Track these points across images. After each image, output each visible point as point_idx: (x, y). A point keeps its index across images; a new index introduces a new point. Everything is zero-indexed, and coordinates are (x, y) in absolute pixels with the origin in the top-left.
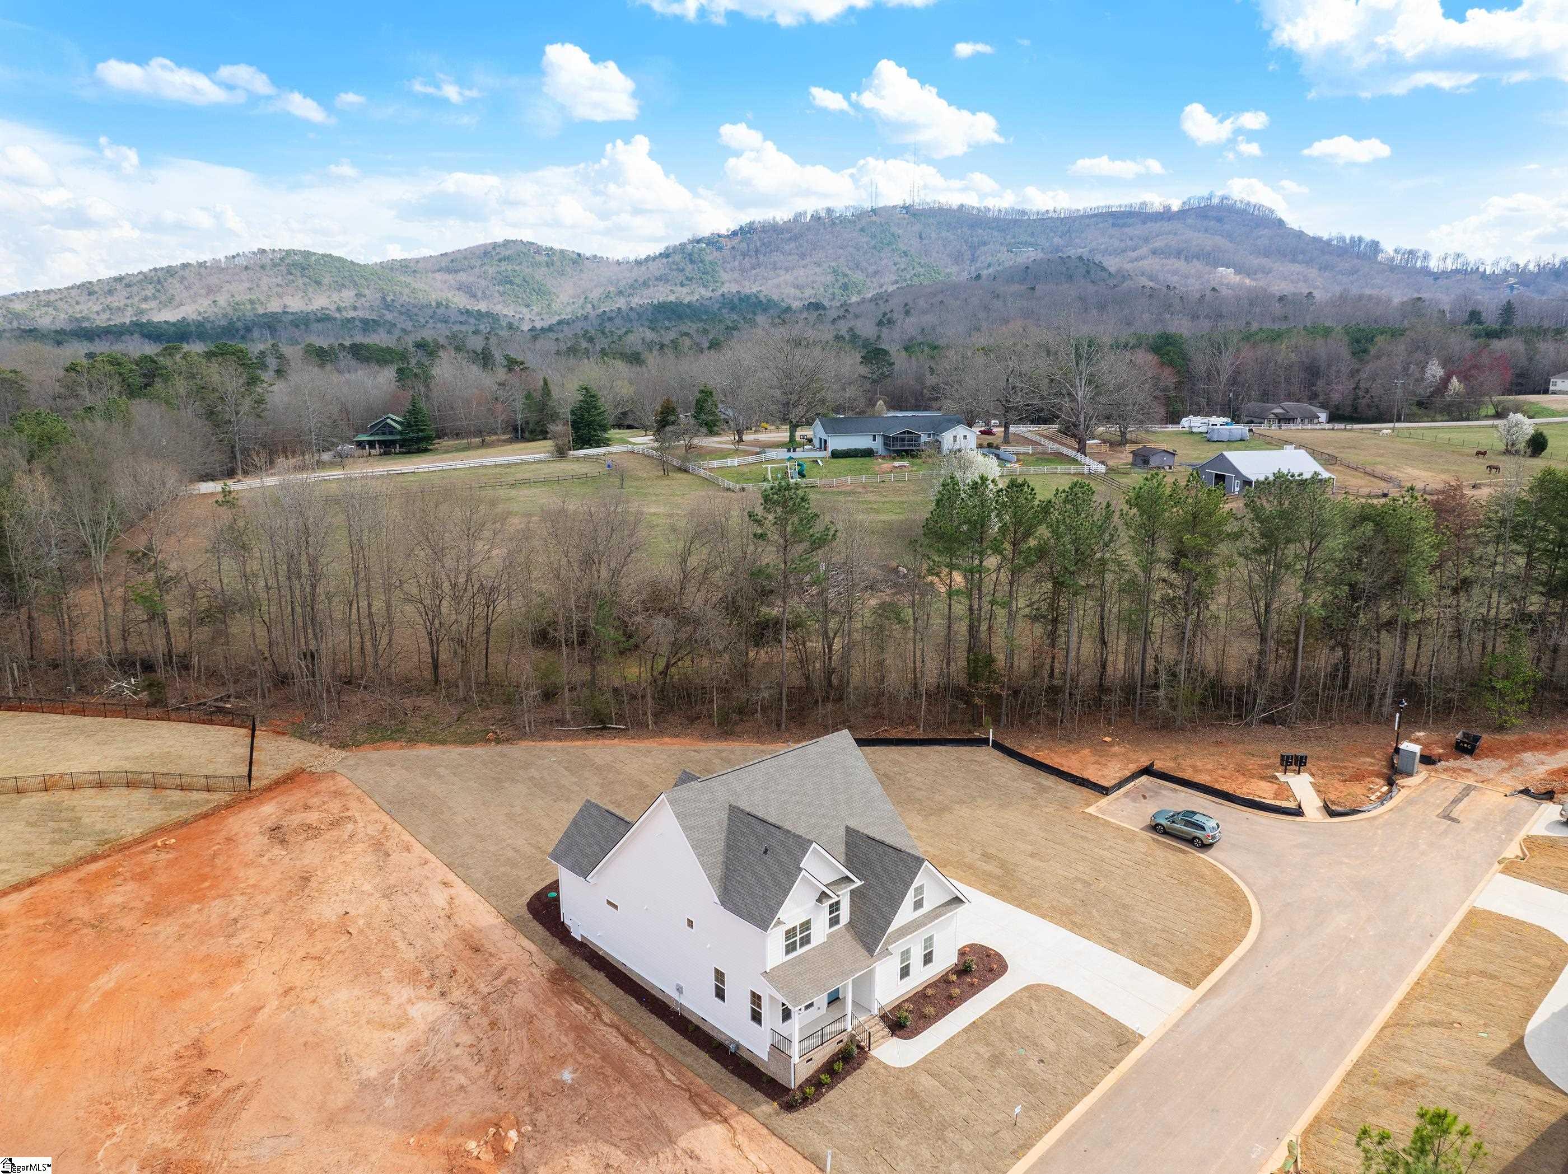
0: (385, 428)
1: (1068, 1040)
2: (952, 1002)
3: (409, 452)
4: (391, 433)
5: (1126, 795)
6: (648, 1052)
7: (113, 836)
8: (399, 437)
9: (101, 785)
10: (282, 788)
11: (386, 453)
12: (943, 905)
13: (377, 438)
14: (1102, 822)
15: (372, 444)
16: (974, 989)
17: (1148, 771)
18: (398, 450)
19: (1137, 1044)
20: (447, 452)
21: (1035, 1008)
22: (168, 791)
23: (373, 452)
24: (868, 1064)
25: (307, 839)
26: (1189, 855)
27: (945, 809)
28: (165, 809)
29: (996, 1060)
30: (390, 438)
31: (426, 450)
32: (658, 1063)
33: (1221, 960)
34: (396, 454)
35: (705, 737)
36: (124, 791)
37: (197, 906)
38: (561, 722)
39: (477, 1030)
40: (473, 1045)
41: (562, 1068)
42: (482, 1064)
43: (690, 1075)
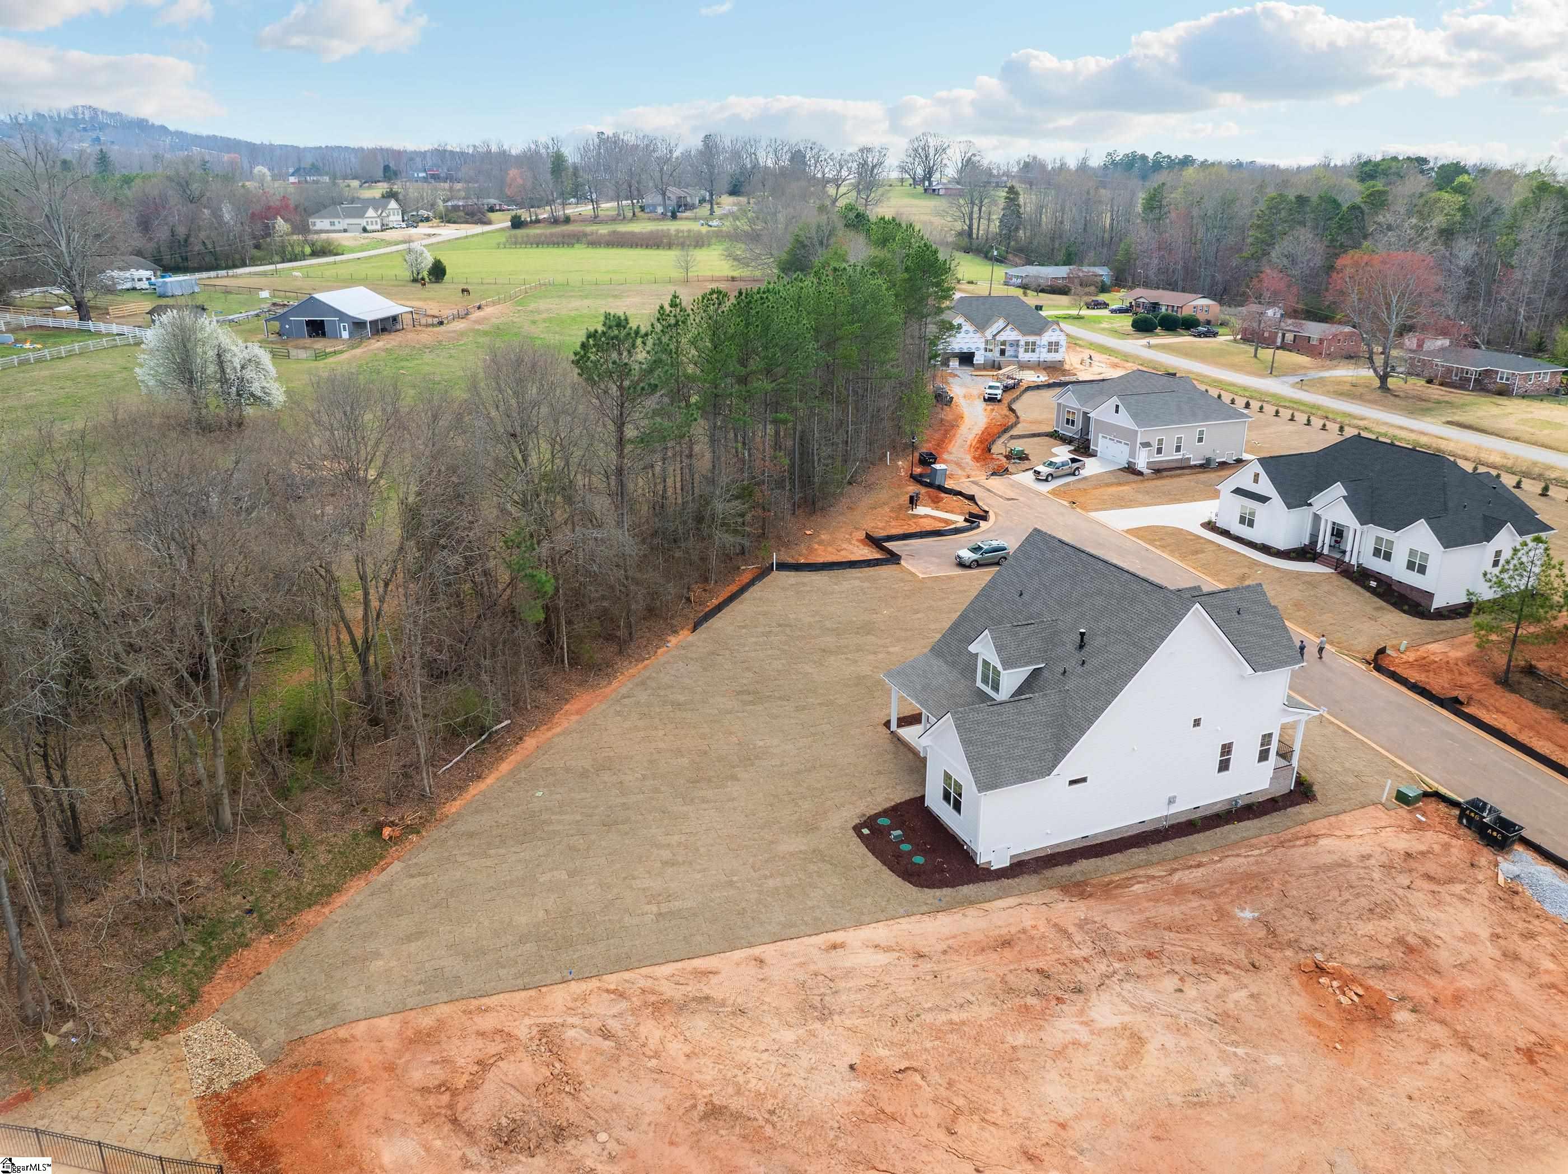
39: (1155, 971)
40: (1182, 979)
41: (1233, 917)
42: (1214, 975)
43: (1254, 841)
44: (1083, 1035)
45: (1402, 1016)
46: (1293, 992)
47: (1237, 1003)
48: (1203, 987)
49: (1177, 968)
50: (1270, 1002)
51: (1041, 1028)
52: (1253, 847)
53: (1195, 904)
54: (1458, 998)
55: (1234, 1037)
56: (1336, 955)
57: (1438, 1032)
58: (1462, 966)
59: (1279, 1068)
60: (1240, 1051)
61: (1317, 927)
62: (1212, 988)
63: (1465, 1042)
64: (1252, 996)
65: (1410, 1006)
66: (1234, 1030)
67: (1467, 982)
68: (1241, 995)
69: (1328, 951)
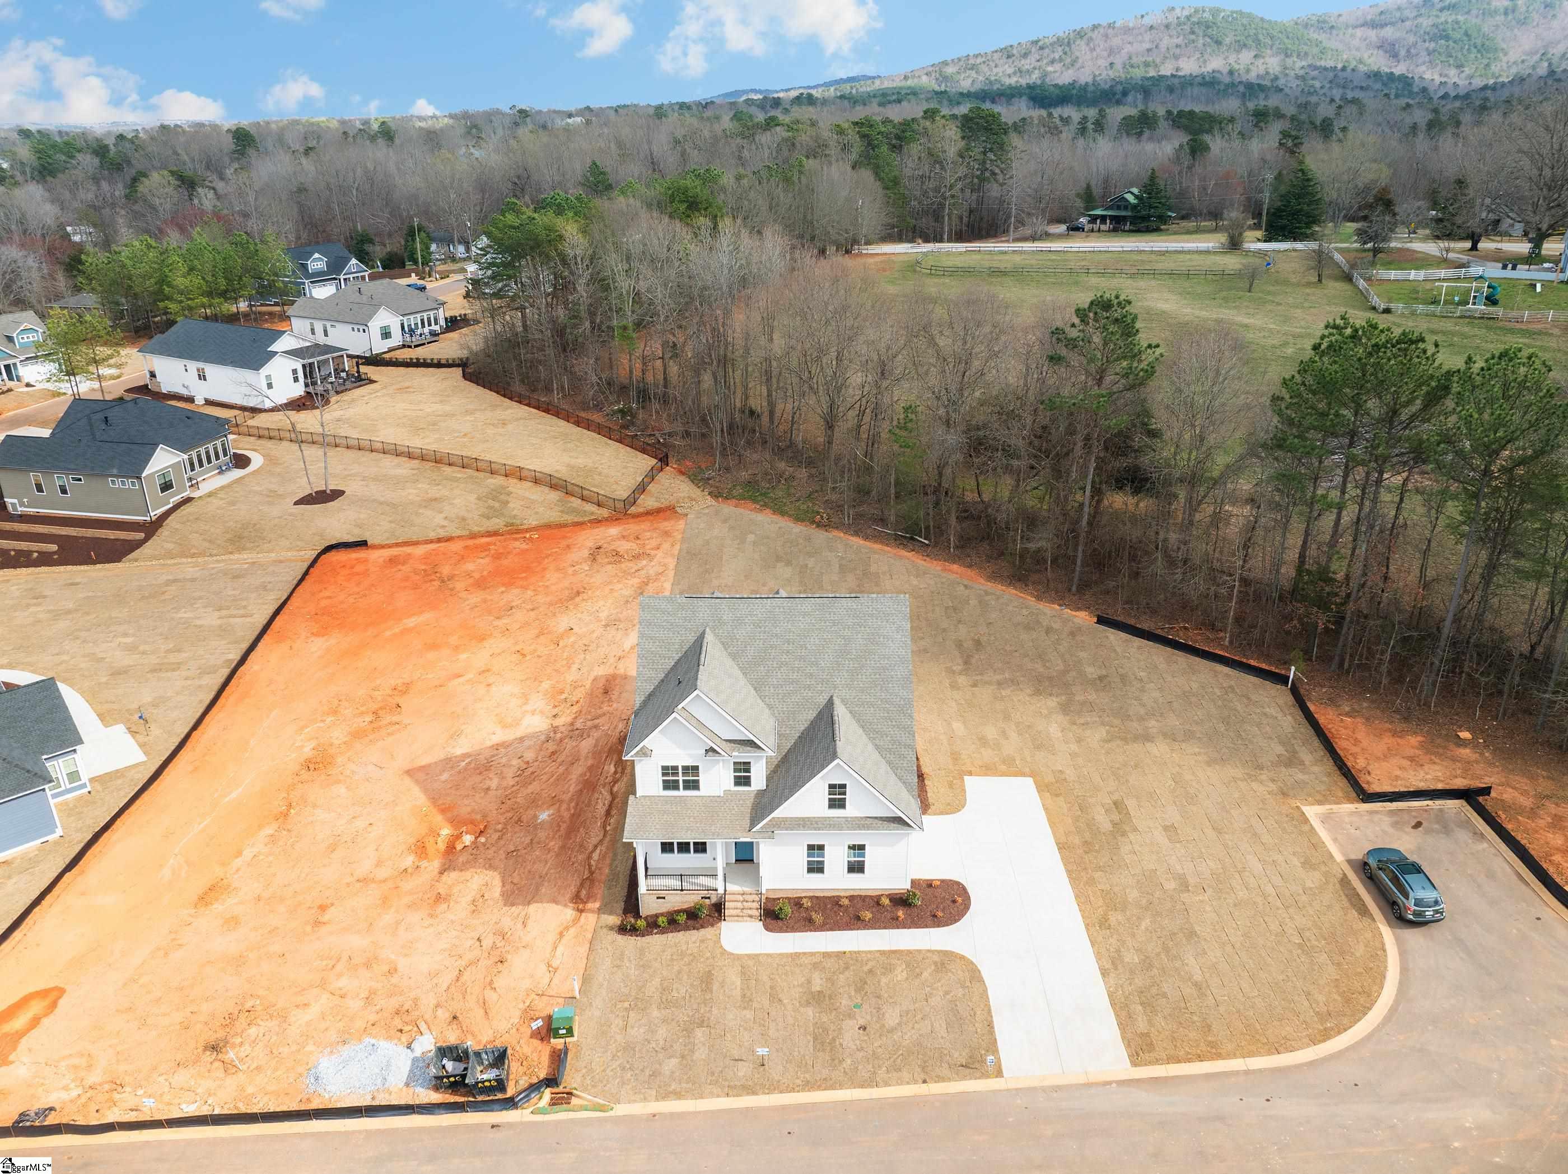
0: (1121, 203)
1: (917, 1026)
2: (856, 922)
3: (1138, 231)
4: (1126, 208)
5: (1392, 813)
6: (608, 828)
7: (518, 522)
8: (1129, 214)
9: (536, 481)
10: (651, 518)
11: (1115, 230)
12: (881, 819)
13: (1110, 213)
14: (1306, 828)
15: (1103, 219)
16: (895, 923)
17: (1470, 796)
18: (1127, 228)
19: (985, 1075)
20: (1175, 233)
21: (925, 974)
22: (573, 498)
23: (1103, 227)
24: (707, 932)
25: (610, 563)
26: (1366, 921)
27: (1147, 738)
28: (562, 512)
29: (816, 999)
30: (1123, 213)
31: (1157, 230)
32: (601, 841)
33: (1219, 1056)
34: (1125, 231)
35: (995, 577)
36: (547, 489)
37: (503, 589)
38: (882, 521)
39: (542, 753)
40: (528, 763)
41: (548, 808)
42: (517, 779)
43: (608, 861)
44: (529, 707)
45: (409, 860)
46: (473, 811)
47: (491, 779)
48: (514, 769)
49: (536, 764)
50: (478, 795)
51: (545, 695)
52: (603, 857)
53: (571, 789)
54: (385, 901)
55: (473, 765)
56: (474, 852)
57: (383, 873)
58: (398, 923)
59: (441, 775)
60: (463, 764)
61: (501, 852)
62: (510, 773)
63: (364, 881)
64: (488, 789)
65: (410, 870)
66: (475, 769)
67: (388, 918)
68: (494, 783)
69: (482, 849)
